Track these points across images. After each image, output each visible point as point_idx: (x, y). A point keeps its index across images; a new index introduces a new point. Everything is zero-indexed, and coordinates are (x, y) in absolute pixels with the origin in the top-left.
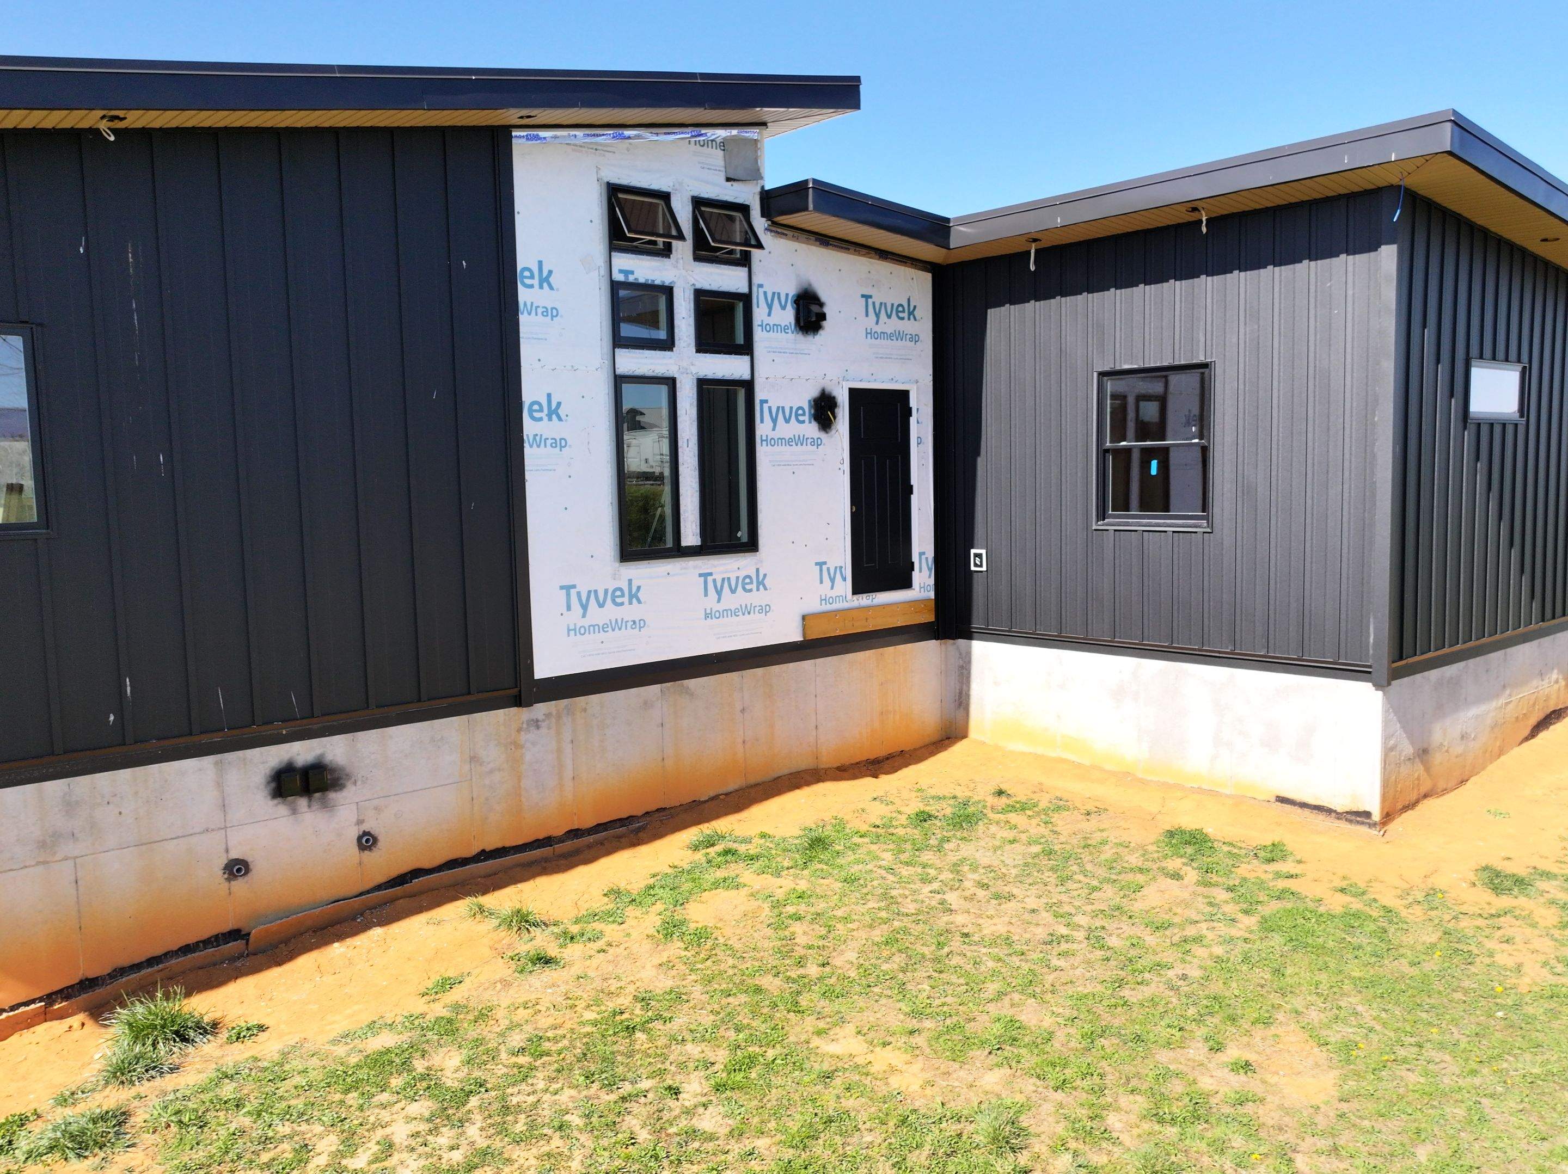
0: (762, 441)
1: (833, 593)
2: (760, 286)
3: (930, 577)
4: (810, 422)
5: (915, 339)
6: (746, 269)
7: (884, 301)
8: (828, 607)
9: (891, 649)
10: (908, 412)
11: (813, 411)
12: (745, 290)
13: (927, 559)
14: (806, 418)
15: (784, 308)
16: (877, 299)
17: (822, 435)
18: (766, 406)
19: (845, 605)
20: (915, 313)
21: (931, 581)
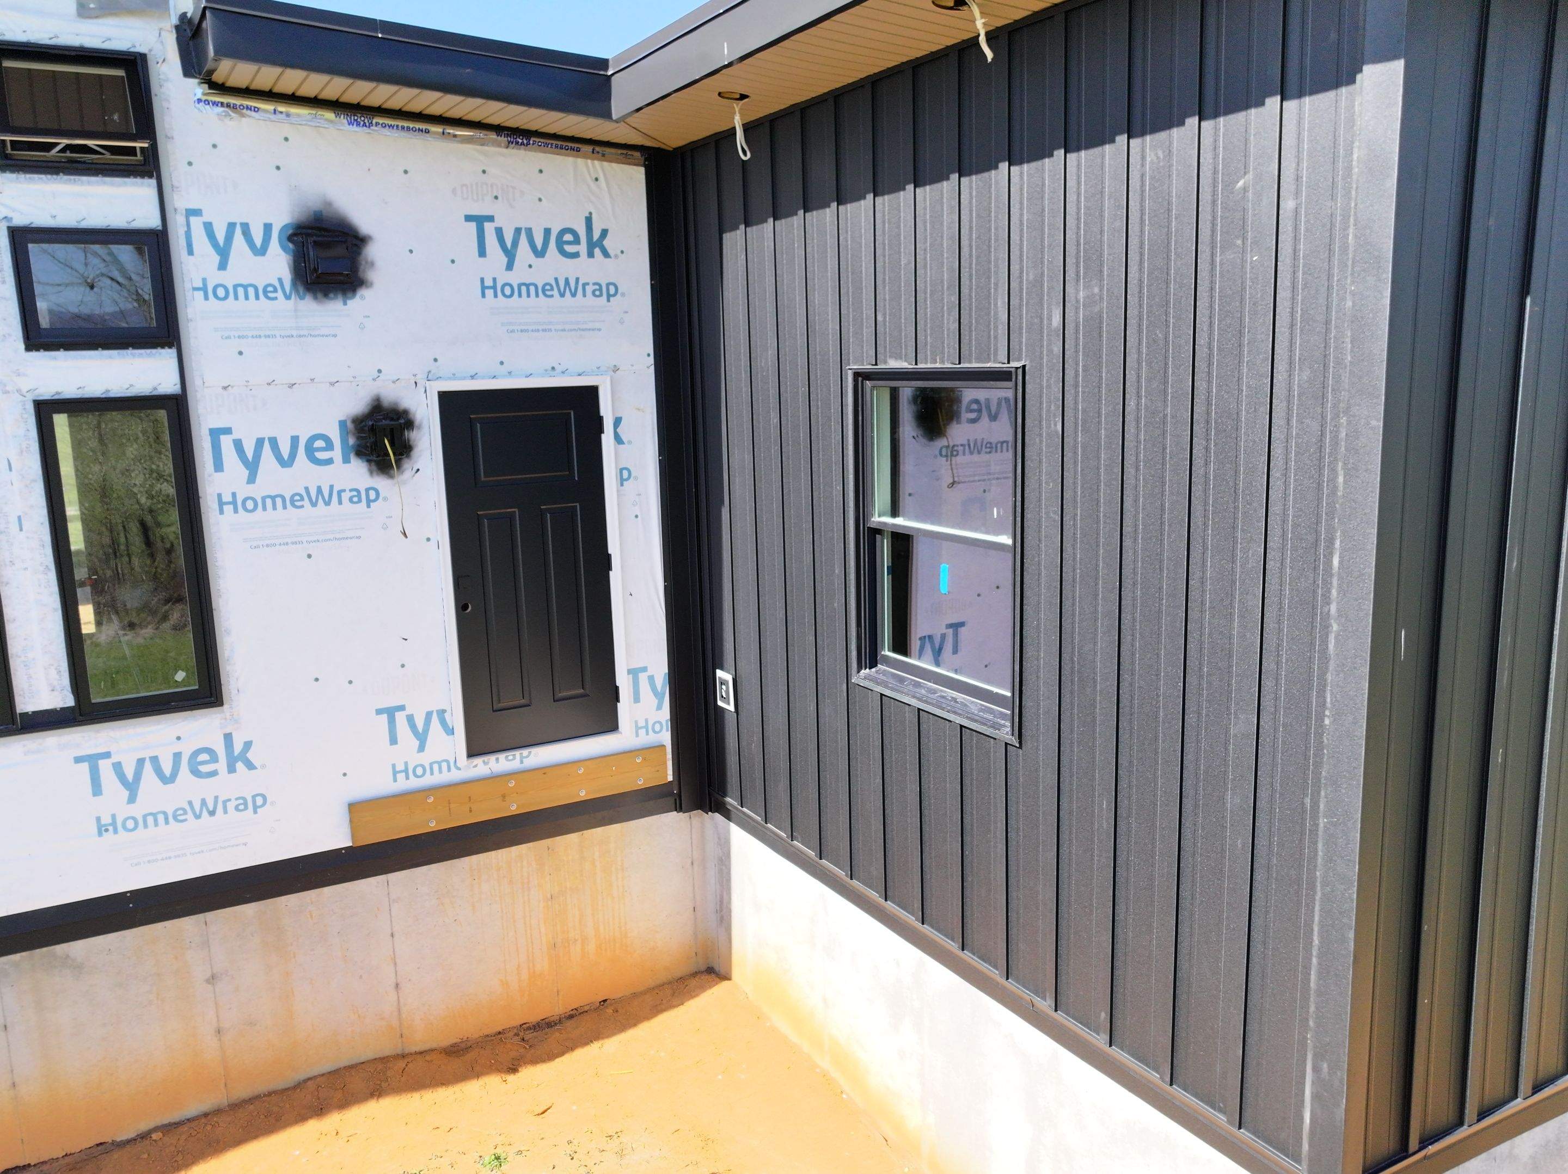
0: (221, 504)
1: (425, 758)
2: (194, 213)
3: (659, 707)
4: (346, 460)
5: (608, 291)
6: (153, 182)
7: (523, 225)
8: (414, 783)
9: (573, 838)
10: (597, 425)
11: (352, 441)
12: (154, 222)
13: (651, 679)
14: (337, 454)
15: (261, 251)
16: (507, 220)
17: (381, 483)
18: (226, 442)
19: (455, 776)
20: (606, 243)
21: (665, 714)
